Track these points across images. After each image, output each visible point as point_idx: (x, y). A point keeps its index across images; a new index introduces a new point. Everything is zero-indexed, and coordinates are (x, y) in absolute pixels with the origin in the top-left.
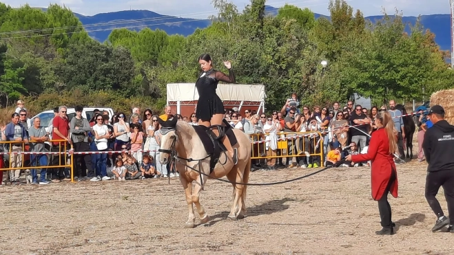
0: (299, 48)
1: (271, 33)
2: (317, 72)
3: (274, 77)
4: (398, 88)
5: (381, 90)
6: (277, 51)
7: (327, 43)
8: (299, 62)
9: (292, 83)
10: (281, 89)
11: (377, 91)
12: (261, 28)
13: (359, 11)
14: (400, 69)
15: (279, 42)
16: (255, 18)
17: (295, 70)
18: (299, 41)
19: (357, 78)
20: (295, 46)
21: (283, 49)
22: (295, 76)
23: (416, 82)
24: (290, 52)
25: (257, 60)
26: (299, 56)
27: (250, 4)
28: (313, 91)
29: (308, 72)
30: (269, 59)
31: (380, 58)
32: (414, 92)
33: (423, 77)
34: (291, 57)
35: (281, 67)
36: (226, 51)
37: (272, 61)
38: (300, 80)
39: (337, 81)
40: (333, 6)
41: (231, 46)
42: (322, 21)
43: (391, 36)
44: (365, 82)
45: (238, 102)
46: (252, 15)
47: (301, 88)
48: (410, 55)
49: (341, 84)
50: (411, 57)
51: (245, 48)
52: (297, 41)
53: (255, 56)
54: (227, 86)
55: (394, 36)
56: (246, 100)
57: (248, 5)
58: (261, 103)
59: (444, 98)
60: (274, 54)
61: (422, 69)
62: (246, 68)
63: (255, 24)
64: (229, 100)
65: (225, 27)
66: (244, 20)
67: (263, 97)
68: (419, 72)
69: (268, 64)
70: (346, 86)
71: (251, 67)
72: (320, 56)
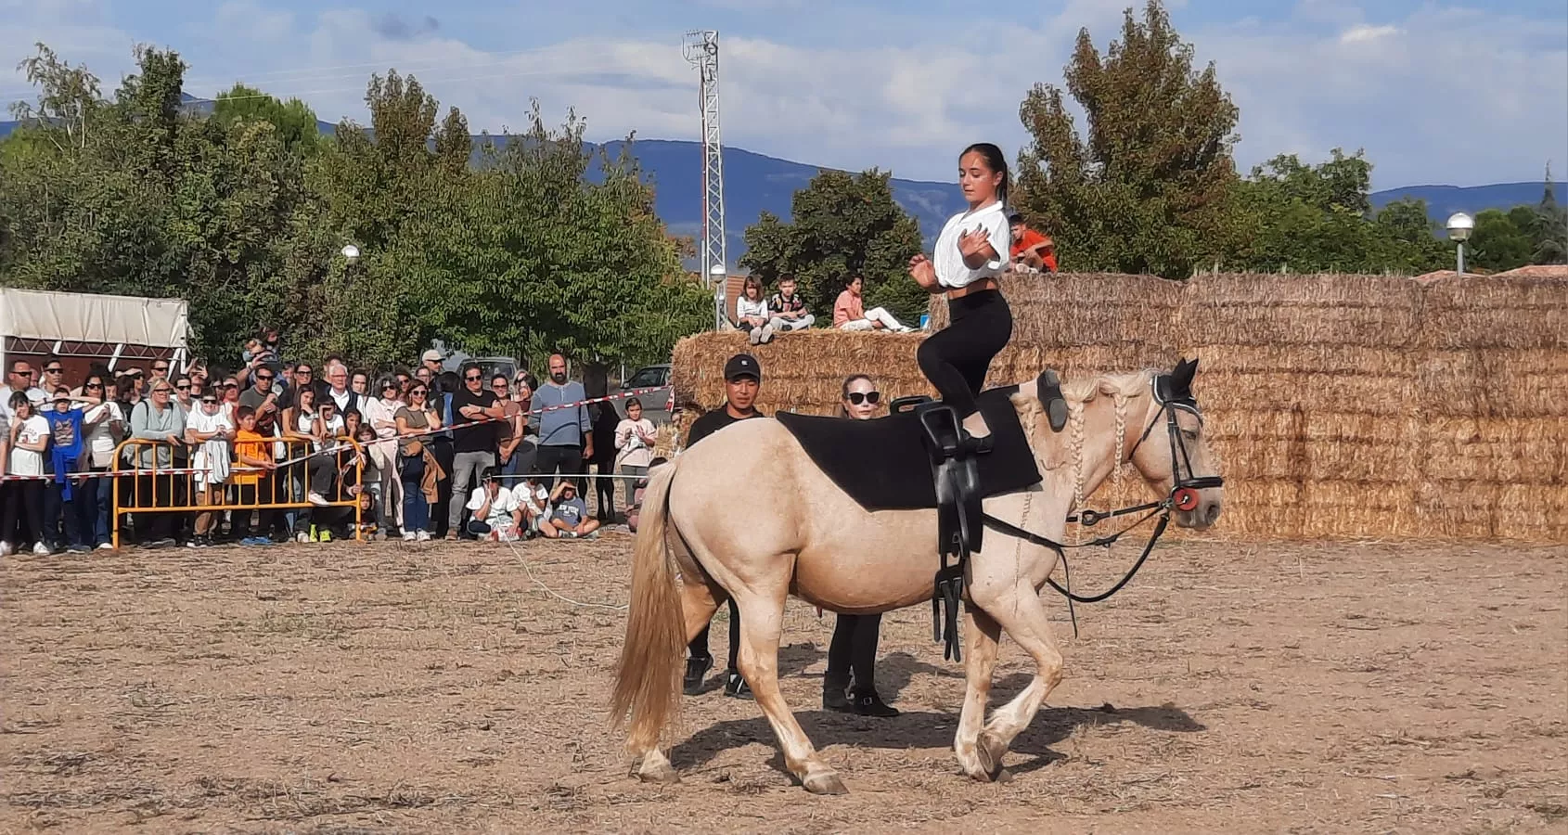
0: (280, 206)
1: (197, 159)
2: (331, 277)
3: (204, 286)
4: (564, 328)
5: (513, 332)
6: (217, 211)
7: (359, 197)
8: (276, 245)
9: (257, 306)
10: (223, 320)
11: (503, 335)
12: (169, 143)
13: (454, 113)
14: (569, 276)
15: (222, 185)
16: (153, 115)
17: (267, 267)
18: (281, 184)
19: (445, 296)
20: (269, 200)
21: (233, 205)
22: (265, 285)
23: (613, 313)
24: (251, 216)
25: (154, 235)
26: (279, 226)
27: (139, 72)
28: (319, 330)
29: (303, 273)
30: (189, 233)
31: (513, 243)
32: (606, 341)
33: (632, 301)
34: (256, 230)
35: (224, 258)
36: (63, 203)
37: (200, 239)
38: (282, 296)
39: (390, 303)
40: (382, 93)
41: (79, 190)
42: (345, 135)
43: (546, 185)
44: (470, 308)
45: (109, 348)
46: (142, 105)
47: (281, 320)
48: (597, 238)
49: (401, 314)
50: (598, 245)
51: (120, 198)
52: (275, 185)
53: (150, 223)
54: (76, 298)
55: (556, 186)
56: (130, 342)
57: (132, 77)
58: (178, 351)
59: (713, 352)
60: (207, 221)
61: (631, 279)
62: (121, 257)
63: (151, 132)
64: (81, 340)
65: (59, 138)
66: (120, 119)
67: (184, 335)
68: (623, 286)
69: (186, 246)
70: (414, 320)
71: (136, 255)
72: (340, 231)
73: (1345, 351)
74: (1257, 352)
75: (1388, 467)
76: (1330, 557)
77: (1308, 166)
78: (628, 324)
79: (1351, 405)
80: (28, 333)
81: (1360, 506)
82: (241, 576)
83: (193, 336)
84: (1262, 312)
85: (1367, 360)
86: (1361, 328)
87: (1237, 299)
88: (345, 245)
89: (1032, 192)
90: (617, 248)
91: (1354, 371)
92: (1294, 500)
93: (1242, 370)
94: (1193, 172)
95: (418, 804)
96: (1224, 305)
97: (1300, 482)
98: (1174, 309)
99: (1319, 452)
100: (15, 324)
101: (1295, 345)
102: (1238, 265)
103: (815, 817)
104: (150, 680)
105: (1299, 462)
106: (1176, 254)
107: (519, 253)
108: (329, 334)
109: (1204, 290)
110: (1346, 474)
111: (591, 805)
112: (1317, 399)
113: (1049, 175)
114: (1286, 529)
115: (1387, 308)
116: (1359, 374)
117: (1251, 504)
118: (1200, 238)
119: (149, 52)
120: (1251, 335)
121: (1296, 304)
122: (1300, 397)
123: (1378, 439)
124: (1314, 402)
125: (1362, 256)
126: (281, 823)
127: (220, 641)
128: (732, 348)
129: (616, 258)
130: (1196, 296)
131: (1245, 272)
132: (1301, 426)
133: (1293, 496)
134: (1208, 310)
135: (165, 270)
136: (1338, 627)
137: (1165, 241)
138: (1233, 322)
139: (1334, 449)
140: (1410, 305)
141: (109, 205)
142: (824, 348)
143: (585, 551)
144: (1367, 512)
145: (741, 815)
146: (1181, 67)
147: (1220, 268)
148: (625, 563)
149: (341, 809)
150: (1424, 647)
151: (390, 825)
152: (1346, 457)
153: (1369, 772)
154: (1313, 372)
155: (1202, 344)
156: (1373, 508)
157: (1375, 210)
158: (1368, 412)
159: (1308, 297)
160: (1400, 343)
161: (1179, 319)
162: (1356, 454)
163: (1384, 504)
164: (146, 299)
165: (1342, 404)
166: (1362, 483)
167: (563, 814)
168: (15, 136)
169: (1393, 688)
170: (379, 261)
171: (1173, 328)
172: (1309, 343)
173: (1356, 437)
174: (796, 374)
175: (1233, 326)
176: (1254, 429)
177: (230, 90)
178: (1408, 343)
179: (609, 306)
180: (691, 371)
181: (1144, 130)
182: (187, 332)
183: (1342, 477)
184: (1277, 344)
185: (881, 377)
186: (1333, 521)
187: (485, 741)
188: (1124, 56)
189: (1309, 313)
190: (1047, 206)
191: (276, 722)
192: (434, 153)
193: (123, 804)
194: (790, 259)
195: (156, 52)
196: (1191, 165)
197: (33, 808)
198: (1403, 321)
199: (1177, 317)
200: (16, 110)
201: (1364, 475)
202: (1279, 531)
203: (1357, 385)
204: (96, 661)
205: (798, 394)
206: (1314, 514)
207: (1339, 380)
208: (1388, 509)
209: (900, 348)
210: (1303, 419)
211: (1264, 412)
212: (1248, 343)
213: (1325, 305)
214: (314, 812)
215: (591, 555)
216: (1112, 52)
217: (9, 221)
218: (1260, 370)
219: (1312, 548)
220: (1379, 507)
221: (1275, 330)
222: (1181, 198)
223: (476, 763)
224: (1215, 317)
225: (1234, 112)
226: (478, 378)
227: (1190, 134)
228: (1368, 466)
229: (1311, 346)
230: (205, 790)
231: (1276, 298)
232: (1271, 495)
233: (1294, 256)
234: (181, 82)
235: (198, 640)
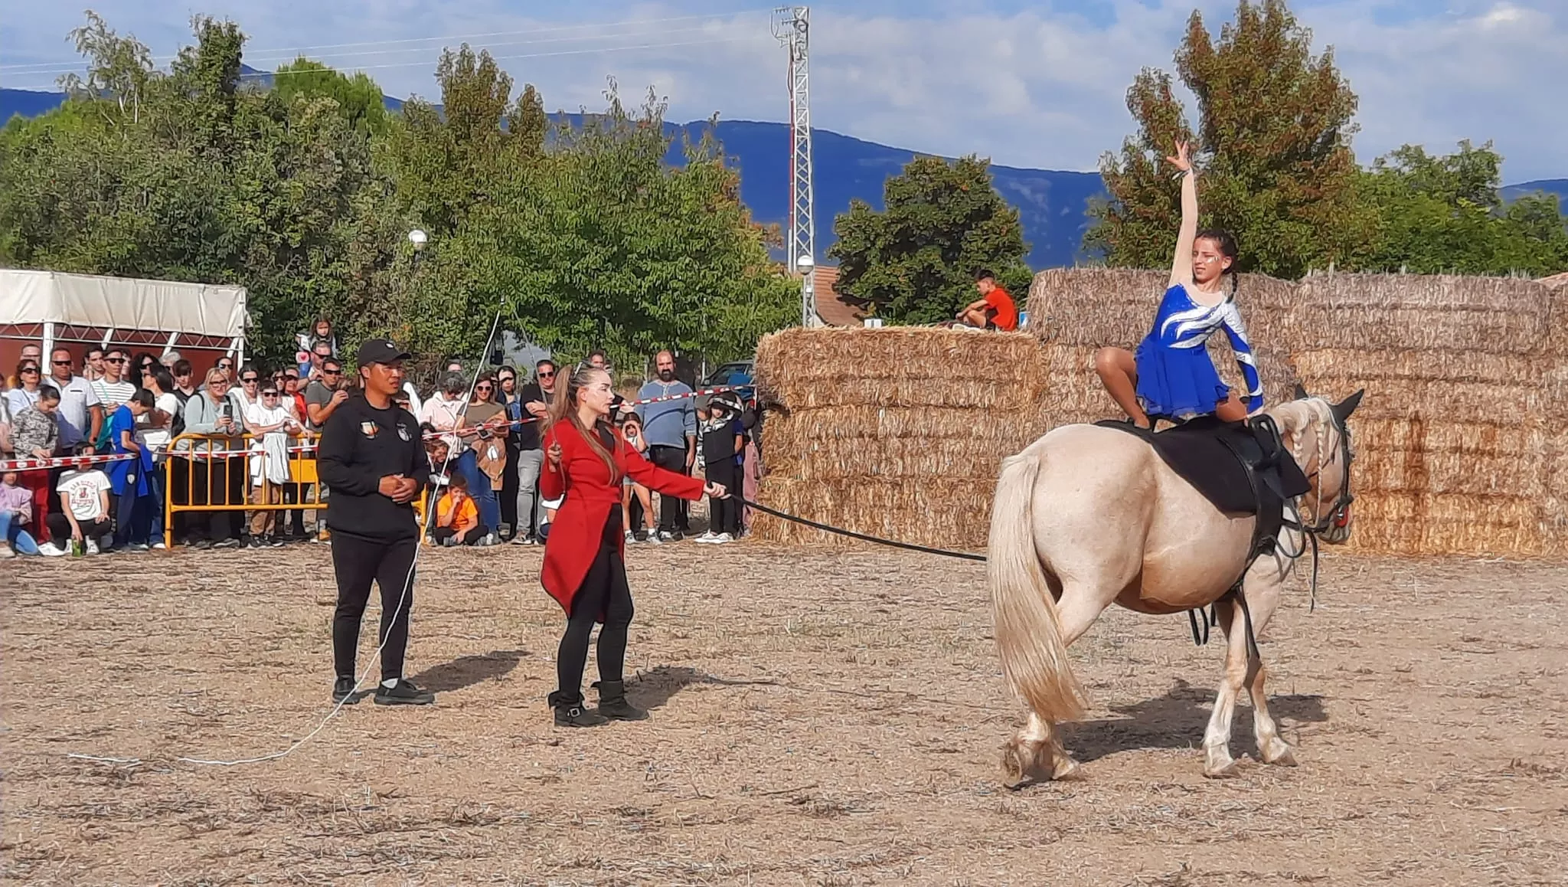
0: (344, 187)
1: (256, 136)
2: (398, 262)
3: (263, 271)
4: (641, 320)
5: (588, 324)
6: (277, 192)
7: (428, 179)
8: (341, 230)
9: (318, 293)
10: (282, 308)
11: (576, 328)
12: (228, 119)
13: (530, 91)
14: (647, 265)
15: (283, 165)
16: (211, 90)
17: (329, 252)
18: (345, 165)
19: (517, 285)
20: (332, 181)
21: (294, 186)
22: (328, 271)
23: (694, 306)
24: (314, 197)
25: (210, 217)
26: (342, 209)
27: (197, 44)
28: (384, 320)
29: (368, 259)
30: (248, 215)
32: (686, 335)
33: (714, 293)
34: (318, 213)
35: (285, 242)
36: (116, 181)
37: (260, 221)
38: (345, 282)
39: (459, 292)
40: (454, 69)
41: (132, 167)
42: (415, 114)
43: (625, 169)
44: (542, 298)
45: (163, 337)
46: (199, 78)
47: (344, 308)
48: (679, 226)
49: (469, 303)
50: (680, 232)
51: (176, 177)
52: (339, 165)
53: (207, 204)
54: (129, 283)
55: (635, 170)
56: (185, 331)
57: (188, 49)
58: (235, 341)
59: (798, 350)
60: (267, 202)
61: (713, 270)
62: (176, 239)
63: (208, 108)
64: (134, 328)
65: (109, 112)
66: (176, 94)
67: (242, 324)
68: (704, 277)
69: (245, 228)
70: (484, 311)
71: (191, 237)
72: (406, 214)
73: (1467, 356)
74: (1374, 356)
75: (1510, 480)
76: (1447, 574)
77: (1434, 158)
78: (710, 318)
79: (1473, 414)
80: (78, 320)
81: (1480, 521)
82: (299, 579)
83: (251, 325)
84: (1379, 315)
85: (1490, 367)
86: (1484, 333)
87: (1353, 300)
88: (411, 230)
89: (1138, 183)
90: (699, 236)
91: (1476, 378)
92: (1411, 514)
93: (1357, 377)
94: (1309, 165)
95: (482, 822)
96: (1339, 307)
97: (1417, 495)
98: (1285, 310)
99: (1438, 464)
100: (65, 310)
101: (1413, 351)
102: (1356, 263)
103: (897, 843)
104: (205, 689)
105: (1416, 475)
106: (1289, 250)
107: (596, 240)
108: (394, 323)
109: (1318, 290)
110: (1465, 488)
111: (664, 826)
112: (1436, 407)
113: (1155, 165)
114: (1402, 545)
115: (1512, 312)
116: (1482, 382)
117: (1365, 518)
118: (1314, 233)
119: (207, 24)
120: (1368, 338)
121: (1415, 307)
122: (1418, 406)
123: (1501, 453)
124: (1432, 410)
125: (1490, 255)
126: (340, 840)
127: (278, 649)
128: (818, 346)
129: (698, 247)
130: (1310, 297)
131: (1362, 272)
132: (1419, 436)
133: (1410, 510)
134: (1323, 312)
135: (221, 253)
136: (1453, 650)
137: (1277, 237)
138: (1348, 325)
139: (1454, 461)
140: (1536, 309)
141: (165, 185)
142: (916, 346)
143: (661, 558)
144: (1488, 528)
145: (819, 839)
146: (1298, 53)
147: (1336, 266)
148: (702, 572)
149: (403, 827)
150: (1542, 673)
151: (454, 844)
152: (1466, 470)
153: (1479, 804)
154: (1432, 379)
155: (1316, 348)
156: (1494, 524)
157: (1505, 205)
158: (1491, 422)
159: (1428, 300)
160: (1525, 349)
161: (1292, 321)
162: (1477, 467)
163: (1506, 520)
164: (202, 285)
165: (1462, 413)
166: (1483, 497)
167: (634, 835)
168: (65, 109)
169: (1507, 715)
170: (448, 247)
171: (1285, 331)
172: (1429, 348)
173: (1477, 449)
174: (885, 375)
175: (1348, 329)
176: (1369, 439)
177: (291, 63)
178: (1534, 349)
179: (689, 297)
180: (775, 369)
181: (1256, 119)
182: (245, 321)
183: (1461, 492)
184: (1396, 350)
185: (975, 378)
186: (1451, 537)
187: (554, 757)
188: (1238, 40)
189: (1429, 317)
190: (1154, 198)
191: (336, 735)
192: (506, 131)
193: (176, 818)
194: (882, 250)
195: (214, 23)
196: (1307, 156)
197: (82, 820)
198: (1529, 327)
199: (1289, 320)
200: (65, 82)
201: (1485, 489)
202: (1394, 546)
203: (1479, 393)
204: (147, 667)
205: (887, 395)
206: (1432, 530)
207: (1460, 388)
208: (1510, 525)
209: (996, 348)
210: (1421, 429)
211: (1380, 420)
212: (1364, 347)
213: (1446, 309)
214: (375, 829)
215: (666, 562)
216: (1224, 36)
217: (59, 200)
218: (1377, 376)
219: (1428, 566)
220: (1501, 523)
221: (1393, 334)
222: (1296, 192)
223: (545, 780)
224: (1329, 320)
225: (1353, 101)
226: (550, 374)
227: (1307, 124)
228: (1489, 480)
229: (1430, 352)
230: (261, 805)
231: (1394, 300)
232: (1386, 509)
233: (1418, 253)
234: (240, 55)
235: (254, 647)
